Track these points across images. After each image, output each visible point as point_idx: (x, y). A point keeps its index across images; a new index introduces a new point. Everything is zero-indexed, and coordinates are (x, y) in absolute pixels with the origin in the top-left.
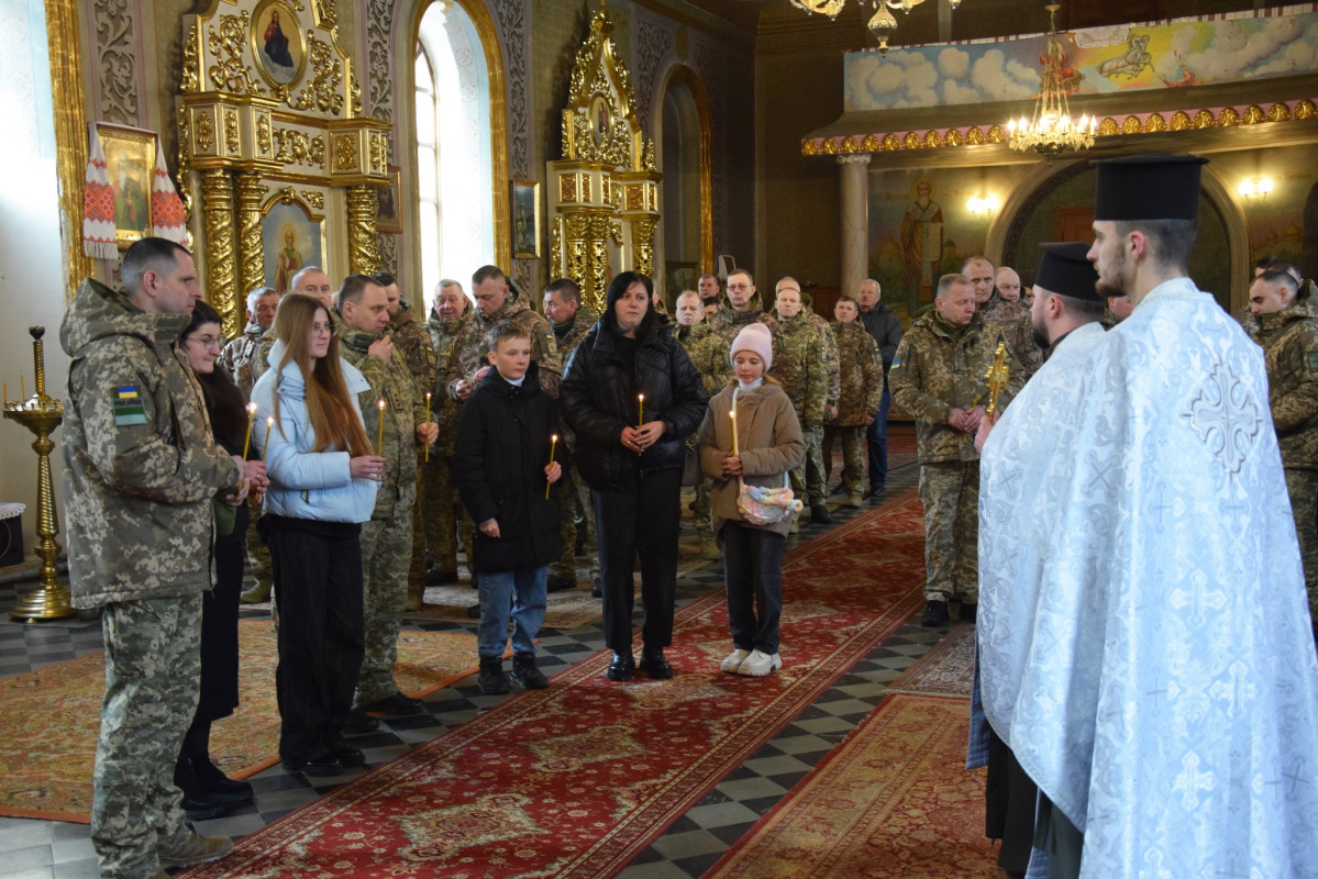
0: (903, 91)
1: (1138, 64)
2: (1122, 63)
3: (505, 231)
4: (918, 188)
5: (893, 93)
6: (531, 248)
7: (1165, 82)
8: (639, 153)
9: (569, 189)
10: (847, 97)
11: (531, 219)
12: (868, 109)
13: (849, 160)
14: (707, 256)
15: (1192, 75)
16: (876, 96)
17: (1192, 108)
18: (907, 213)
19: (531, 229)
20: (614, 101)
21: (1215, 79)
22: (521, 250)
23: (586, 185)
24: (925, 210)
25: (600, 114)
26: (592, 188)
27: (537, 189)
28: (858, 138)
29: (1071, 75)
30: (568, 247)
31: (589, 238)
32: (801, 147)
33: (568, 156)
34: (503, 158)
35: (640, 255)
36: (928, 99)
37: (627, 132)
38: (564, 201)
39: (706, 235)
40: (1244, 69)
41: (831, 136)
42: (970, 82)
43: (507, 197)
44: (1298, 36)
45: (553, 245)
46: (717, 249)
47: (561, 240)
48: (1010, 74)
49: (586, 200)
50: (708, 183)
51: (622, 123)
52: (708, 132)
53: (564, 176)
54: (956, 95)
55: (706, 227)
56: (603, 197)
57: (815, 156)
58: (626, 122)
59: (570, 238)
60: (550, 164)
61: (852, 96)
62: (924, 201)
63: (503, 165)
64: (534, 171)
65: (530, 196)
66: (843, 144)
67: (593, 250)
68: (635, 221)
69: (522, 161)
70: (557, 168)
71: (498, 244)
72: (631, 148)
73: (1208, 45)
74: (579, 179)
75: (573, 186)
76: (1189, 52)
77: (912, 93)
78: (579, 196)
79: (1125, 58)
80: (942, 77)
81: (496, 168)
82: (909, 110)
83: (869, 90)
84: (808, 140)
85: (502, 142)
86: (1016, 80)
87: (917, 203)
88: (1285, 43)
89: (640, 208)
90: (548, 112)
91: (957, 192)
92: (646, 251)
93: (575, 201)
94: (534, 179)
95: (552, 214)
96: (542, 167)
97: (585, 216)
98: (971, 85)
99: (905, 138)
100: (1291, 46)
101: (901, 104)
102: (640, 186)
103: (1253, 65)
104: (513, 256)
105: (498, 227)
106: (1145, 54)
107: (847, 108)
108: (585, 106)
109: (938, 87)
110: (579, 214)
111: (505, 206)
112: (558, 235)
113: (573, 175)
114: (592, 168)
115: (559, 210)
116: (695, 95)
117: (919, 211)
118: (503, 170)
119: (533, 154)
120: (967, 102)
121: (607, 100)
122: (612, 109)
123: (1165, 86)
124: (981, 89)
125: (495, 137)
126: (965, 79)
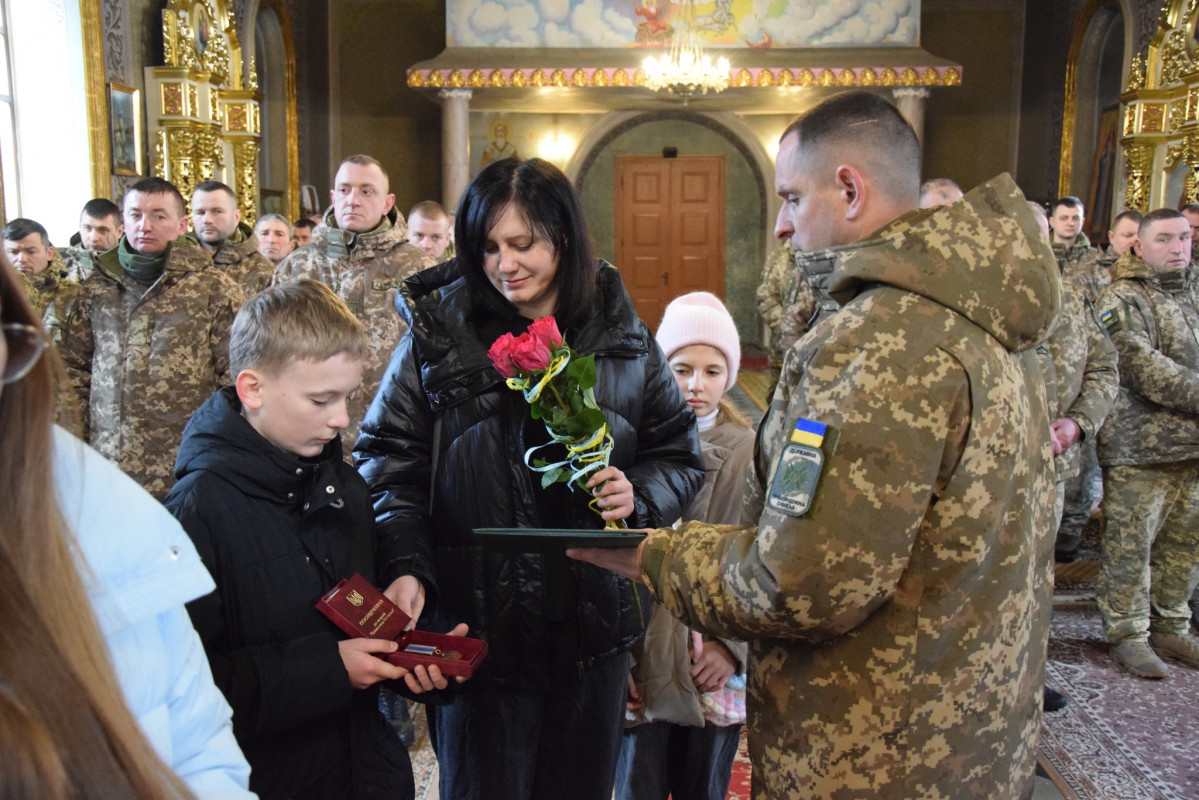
0: (505, 29)
1: (723, 23)
2: (709, 20)
3: (103, 142)
4: (496, 130)
5: (495, 31)
6: (131, 165)
7: (748, 43)
8: (238, 72)
9: (173, 99)
10: (449, 33)
11: (129, 131)
12: (471, 45)
13: (453, 94)
14: (293, 184)
15: (770, 39)
16: (479, 33)
17: (776, 66)
18: (485, 153)
19: (130, 142)
20: (212, 11)
21: (789, 44)
22: (121, 166)
23: (192, 97)
24: (502, 151)
25: (200, 25)
26: (199, 102)
27: (136, 96)
28: (466, 72)
29: (664, 28)
30: (172, 165)
31: (197, 157)
32: (406, 78)
33: (170, 63)
34: (97, 54)
35: (243, 179)
36: (528, 40)
37: (225, 47)
38: (168, 113)
39: (292, 163)
40: (812, 37)
41: (438, 69)
42: (570, 26)
43: (103, 102)
44: (855, 12)
45: (156, 163)
46: (302, 179)
47: (165, 156)
48: (608, 22)
49: (193, 114)
50: (294, 112)
51: (221, 37)
52: (293, 61)
53: (167, 85)
54: (557, 38)
55: (292, 157)
56: (211, 113)
57: (422, 88)
58: (225, 36)
59: (175, 156)
60: (149, 71)
61: (454, 31)
62: (501, 142)
63: (98, 63)
64: (131, 75)
65: (128, 105)
66: (449, 77)
67: (199, 171)
68: (237, 143)
69: (119, 63)
70: (158, 75)
71: (95, 157)
72: (230, 65)
73: (782, 12)
74: (185, 90)
75: (178, 97)
76: (767, 16)
77: (514, 32)
78: (186, 109)
79: (712, 16)
80: (543, 19)
81: (90, 65)
82: (511, 49)
83: (472, 26)
84: (414, 71)
85: (95, 35)
86: (613, 28)
87: (494, 144)
88: (846, 18)
89: (244, 129)
90: (145, 12)
91: (531, 135)
92: (250, 175)
93: (180, 113)
94: (132, 85)
95: (153, 127)
96: (140, 72)
97: (191, 132)
98: (571, 30)
99: (512, 76)
100: (849, 21)
101: (504, 43)
102: (242, 106)
103: (820, 34)
104: (112, 172)
105: (94, 136)
106: (729, 14)
107: (449, 43)
108: (186, 10)
109: (539, 29)
110: (186, 130)
111: (100, 110)
112: (162, 152)
113: (177, 85)
114: (198, 78)
115: (161, 123)
116: (282, 22)
117: (496, 151)
118: (98, 69)
119: (131, 57)
120: (567, 46)
121: (206, 8)
122: (212, 19)
123: (746, 46)
124: (580, 35)
125: (87, 28)
126: (566, 23)
